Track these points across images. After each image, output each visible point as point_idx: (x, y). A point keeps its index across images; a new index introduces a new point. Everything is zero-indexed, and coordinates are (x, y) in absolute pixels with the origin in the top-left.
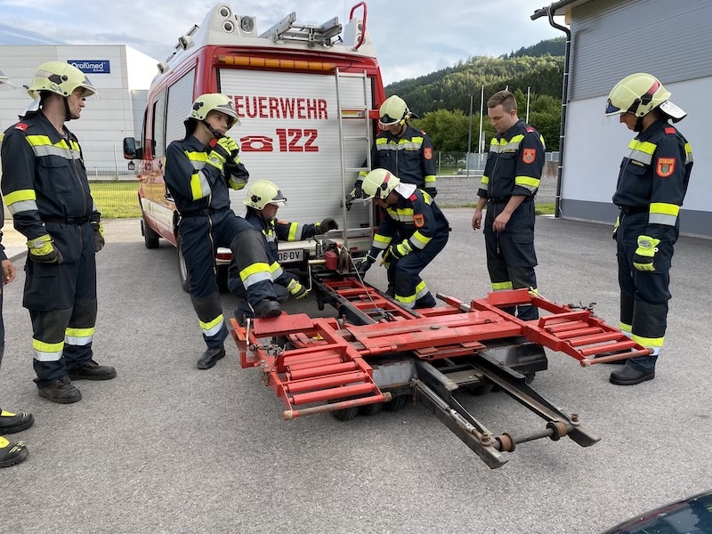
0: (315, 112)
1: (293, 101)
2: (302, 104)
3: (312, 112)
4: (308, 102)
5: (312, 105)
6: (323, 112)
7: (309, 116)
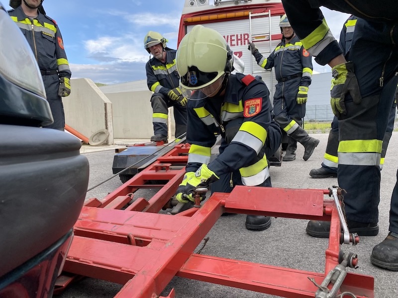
0: (241, 42)
1: (228, 37)
2: (233, 38)
3: (239, 42)
4: (237, 36)
5: (239, 38)
6: (246, 41)
7: (237, 44)
